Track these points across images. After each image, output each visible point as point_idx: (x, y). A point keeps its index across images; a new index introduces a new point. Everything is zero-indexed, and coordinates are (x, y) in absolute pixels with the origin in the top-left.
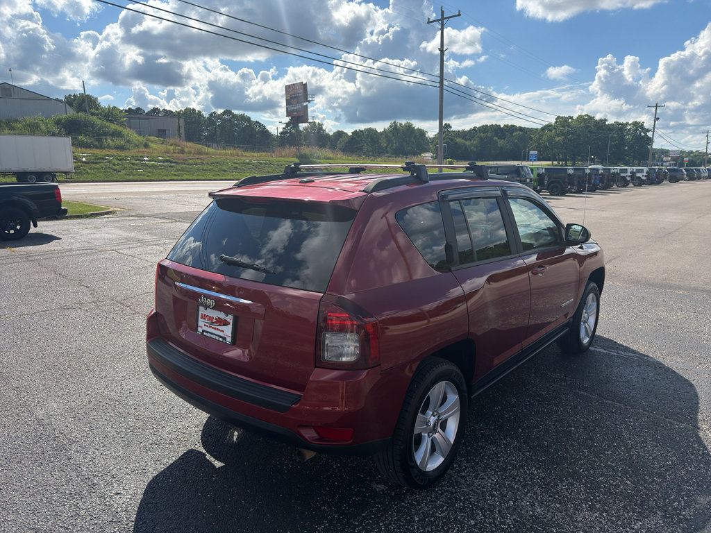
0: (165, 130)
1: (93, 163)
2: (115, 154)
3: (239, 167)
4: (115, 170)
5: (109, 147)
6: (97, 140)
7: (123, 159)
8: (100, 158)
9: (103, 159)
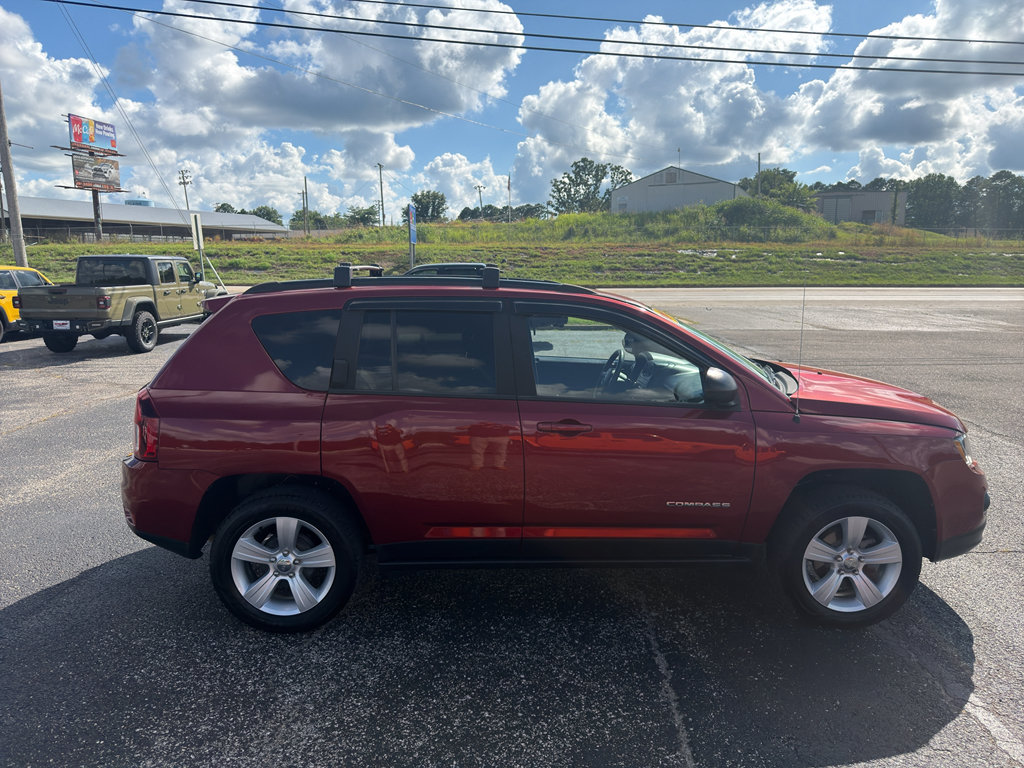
0: (874, 211)
1: (743, 261)
2: (777, 248)
3: (972, 265)
4: (770, 271)
5: (776, 240)
6: (763, 231)
7: (785, 255)
8: (755, 255)
9: (759, 256)
